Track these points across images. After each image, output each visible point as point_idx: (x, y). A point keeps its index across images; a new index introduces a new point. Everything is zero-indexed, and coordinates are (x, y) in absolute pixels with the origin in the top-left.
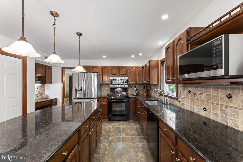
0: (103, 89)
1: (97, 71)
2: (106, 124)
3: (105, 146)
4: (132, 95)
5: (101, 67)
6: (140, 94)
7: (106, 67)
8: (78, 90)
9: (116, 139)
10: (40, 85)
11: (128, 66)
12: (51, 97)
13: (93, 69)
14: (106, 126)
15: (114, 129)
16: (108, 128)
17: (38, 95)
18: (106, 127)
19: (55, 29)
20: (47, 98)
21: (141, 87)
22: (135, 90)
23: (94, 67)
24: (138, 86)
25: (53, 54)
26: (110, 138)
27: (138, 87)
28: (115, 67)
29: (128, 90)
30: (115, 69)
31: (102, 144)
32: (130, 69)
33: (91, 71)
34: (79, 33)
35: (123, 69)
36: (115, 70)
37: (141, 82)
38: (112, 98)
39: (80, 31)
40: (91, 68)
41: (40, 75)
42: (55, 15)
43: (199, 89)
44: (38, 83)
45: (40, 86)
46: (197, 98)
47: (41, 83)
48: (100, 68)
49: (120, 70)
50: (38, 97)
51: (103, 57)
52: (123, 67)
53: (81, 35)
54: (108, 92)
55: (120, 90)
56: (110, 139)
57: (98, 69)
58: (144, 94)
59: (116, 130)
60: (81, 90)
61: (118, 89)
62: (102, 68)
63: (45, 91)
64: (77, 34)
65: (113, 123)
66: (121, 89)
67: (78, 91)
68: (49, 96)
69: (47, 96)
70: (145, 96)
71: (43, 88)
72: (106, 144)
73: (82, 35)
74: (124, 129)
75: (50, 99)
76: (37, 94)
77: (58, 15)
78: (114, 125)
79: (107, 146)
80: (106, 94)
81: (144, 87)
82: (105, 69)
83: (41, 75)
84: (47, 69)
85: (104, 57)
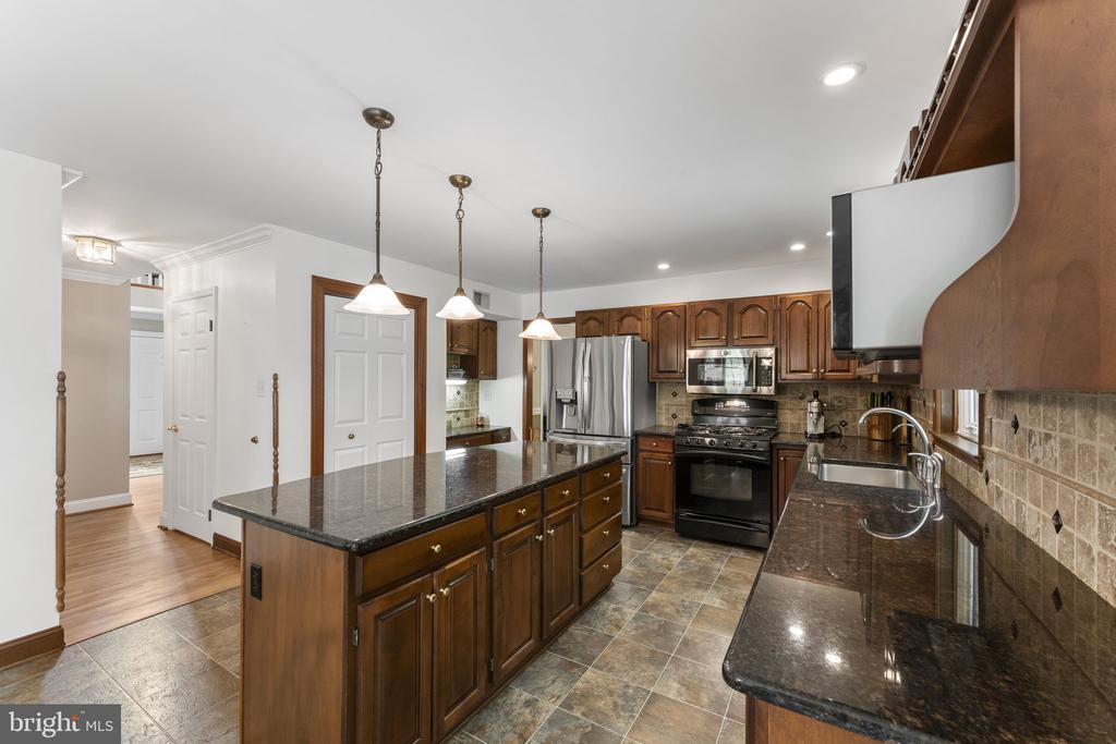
0: (664, 400)
1: (636, 327)
2: (658, 546)
3: (623, 614)
4: (803, 437)
5: (653, 309)
6: (848, 433)
7: (671, 309)
8: (566, 403)
9: (673, 604)
10: (464, 382)
11: (776, 296)
12: (495, 423)
13: (622, 319)
14: (656, 551)
15: (682, 570)
16: (659, 560)
17: (459, 414)
18: (654, 555)
19: (460, 223)
20: (482, 426)
21: (859, 399)
22: (815, 410)
23: (625, 313)
24: (836, 394)
25: (456, 295)
26: (654, 594)
27: (836, 398)
28: (712, 307)
29: (780, 411)
30: (710, 313)
31: (612, 606)
32: (784, 312)
33: (616, 328)
34: (538, 211)
35: (749, 313)
36: (713, 320)
37: (848, 371)
38: (708, 440)
39: (541, 205)
40: (616, 317)
41: (464, 351)
42: (461, 183)
43: (1041, 408)
44: (456, 376)
45: (466, 386)
46: (1036, 461)
47: (466, 376)
48: (647, 314)
49: (737, 318)
50: (458, 419)
51: (656, 267)
52: (750, 304)
53: (546, 213)
54: (686, 417)
55: (740, 407)
56: (649, 600)
57: (639, 319)
58: (870, 434)
59: (691, 574)
60: (574, 402)
61: (729, 403)
62: (659, 314)
63: (477, 402)
64: (535, 213)
65: (691, 549)
66: (744, 403)
67: (565, 406)
68: (488, 420)
69: (482, 418)
70: (877, 445)
71: (472, 393)
72: (626, 610)
73: (552, 213)
74: (729, 579)
75: (491, 429)
76: (457, 412)
77: (470, 181)
78: (693, 556)
79: (629, 618)
80: (675, 423)
81: (873, 395)
82: (668, 319)
83: (467, 350)
84: (481, 330)
85: (664, 266)
